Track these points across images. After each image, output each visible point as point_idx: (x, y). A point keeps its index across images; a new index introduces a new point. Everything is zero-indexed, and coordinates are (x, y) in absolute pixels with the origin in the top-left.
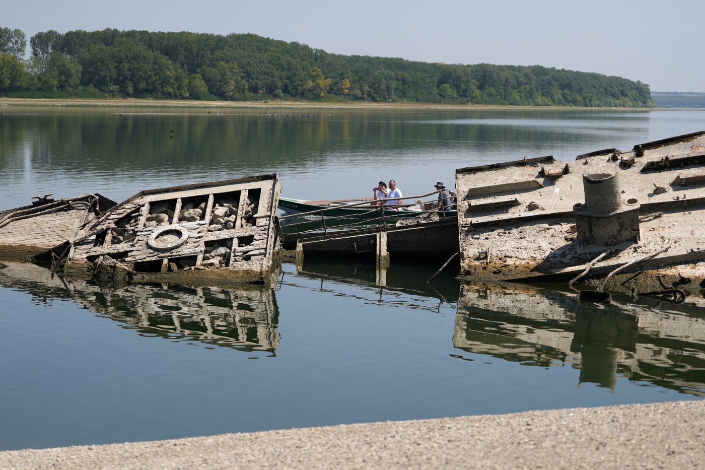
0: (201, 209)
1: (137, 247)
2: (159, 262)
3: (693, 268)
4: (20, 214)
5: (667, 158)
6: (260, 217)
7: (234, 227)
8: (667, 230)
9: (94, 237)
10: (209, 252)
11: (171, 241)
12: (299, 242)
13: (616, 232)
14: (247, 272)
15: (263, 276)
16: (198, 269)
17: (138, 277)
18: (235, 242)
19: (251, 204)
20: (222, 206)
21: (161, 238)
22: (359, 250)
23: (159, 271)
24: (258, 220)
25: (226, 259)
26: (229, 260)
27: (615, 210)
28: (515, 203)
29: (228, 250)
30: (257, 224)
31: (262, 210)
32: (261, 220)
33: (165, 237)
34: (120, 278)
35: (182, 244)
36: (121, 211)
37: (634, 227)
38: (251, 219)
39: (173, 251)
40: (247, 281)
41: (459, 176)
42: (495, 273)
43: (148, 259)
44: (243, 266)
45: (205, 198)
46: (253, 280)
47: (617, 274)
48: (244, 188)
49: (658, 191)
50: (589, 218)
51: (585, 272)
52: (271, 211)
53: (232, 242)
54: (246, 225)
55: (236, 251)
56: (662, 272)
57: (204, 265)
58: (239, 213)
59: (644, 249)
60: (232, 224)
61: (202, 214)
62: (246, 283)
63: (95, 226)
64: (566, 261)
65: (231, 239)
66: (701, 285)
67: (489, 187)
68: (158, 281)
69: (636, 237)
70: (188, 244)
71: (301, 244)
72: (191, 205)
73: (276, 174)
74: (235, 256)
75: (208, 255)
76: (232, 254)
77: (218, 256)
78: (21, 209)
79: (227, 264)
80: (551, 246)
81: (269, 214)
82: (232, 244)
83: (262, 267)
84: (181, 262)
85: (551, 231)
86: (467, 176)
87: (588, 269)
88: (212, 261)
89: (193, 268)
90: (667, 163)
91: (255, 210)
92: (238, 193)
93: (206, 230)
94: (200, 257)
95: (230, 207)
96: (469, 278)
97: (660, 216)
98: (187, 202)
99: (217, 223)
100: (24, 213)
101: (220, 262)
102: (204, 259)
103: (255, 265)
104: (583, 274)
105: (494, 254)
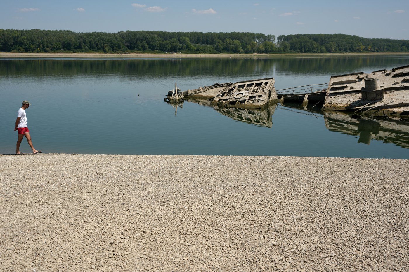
0: (251, 87)
1: (231, 97)
2: (236, 102)
3: (399, 109)
4: (211, 87)
5: (402, 73)
6: (265, 90)
7: (258, 92)
8: (395, 96)
9: (222, 94)
10: (250, 99)
13: (375, 97)
14: (257, 105)
15: (261, 107)
16: (245, 104)
17: (228, 106)
19: (265, 86)
20: (257, 86)
21: (238, 95)
22: (300, 99)
23: (235, 104)
26: (254, 102)
27: (374, 90)
28: (346, 87)
29: (254, 99)
30: (264, 92)
31: (267, 88)
33: (239, 95)
34: (223, 106)
35: (243, 97)
36: (230, 87)
37: (382, 95)
39: (240, 99)
40: (256, 108)
41: (332, 78)
42: (333, 108)
43: (233, 101)
45: (253, 84)
46: (258, 108)
47: (371, 110)
48: (264, 82)
49: (396, 83)
50: (366, 92)
51: (361, 109)
52: (269, 88)
54: (261, 92)
55: (256, 99)
56: (388, 110)
57: (247, 103)
58: (261, 88)
59: (384, 102)
61: (251, 89)
63: (223, 91)
64: (357, 105)
65: (256, 96)
66: (400, 114)
67: (339, 82)
68: (236, 107)
69: (382, 98)
71: (283, 98)
72: (249, 86)
73: (274, 78)
74: (256, 101)
77: (252, 100)
78: (211, 86)
80: (353, 100)
84: (242, 102)
85: (355, 96)
86: (335, 78)
87: (362, 108)
88: (250, 102)
90: (402, 74)
91: (265, 88)
92: (262, 83)
93: (250, 93)
94: (247, 101)
95: (259, 87)
96: (324, 109)
97: (394, 91)
98: (248, 85)
99: (254, 91)
100: (212, 87)
101: (252, 102)
102: (248, 101)
103: (260, 104)
104: (360, 109)
105: (335, 102)
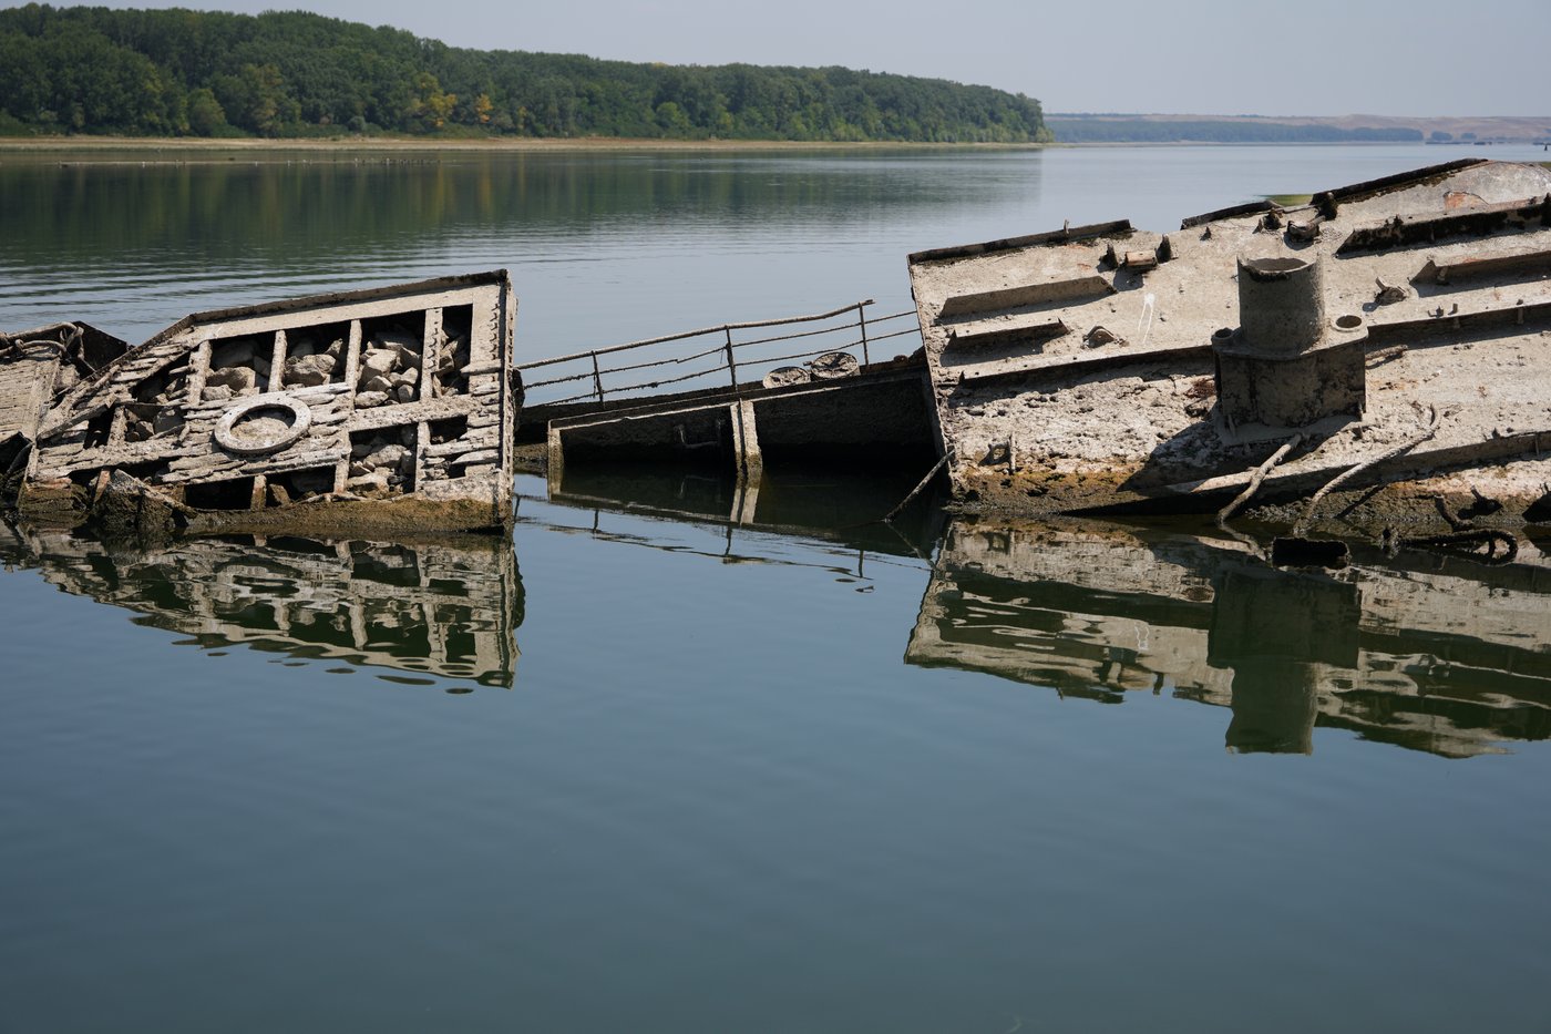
0: (333, 354)
1: (189, 448)
2: (246, 483)
3: (1502, 475)
5: (1398, 221)
6: (477, 373)
7: (417, 397)
8: (1422, 386)
9: (84, 426)
10: (361, 458)
11: (269, 432)
12: (553, 427)
13: (1312, 395)
14: (462, 505)
15: (502, 515)
16: (340, 499)
17: (197, 523)
18: (424, 433)
19: (449, 341)
20: (381, 346)
21: (244, 425)
22: (688, 442)
23: (247, 505)
24: (473, 380)
25: (404, 475)
26: (411, 475)
27: (1312, 343)
28: (1056, 331)
29: (408, 453)
30: (471, 389)
31: (481, 354)
32: (480, 378)
33: (255, 423)
34: (154, 525)
35: (298, 440)
36: (144, 363)
37: (1354, 382)
38: (454, 378)
39: (277, 456)
40: (463, 526)
41: (917, 269)
42: (1032, 493)
43: (218, 477)
44: (446, 490)
45: (342, 330)
46: (478, 523)
48: (433, 306)
49: (1386, 296)
50: (1251, 363)
51: (1250, 491)
52: (502, 356)
53: (416, 432)
54: (443, 393)
55: (428, 454)
56: (1431, 485)
57: (352, 489)
58: (427, 363)
59: (1377, 432)
60: (410, 390)
61: (335, 367)
62: (461, 531)
63: (85, 399)
64: (1197, 463)
65: (414, 426)
66: (1525, 515)
67: (992, 294)
68: (246, 529)
69: (1356, 405)
70: (312, 440)
71: (556, 432)
72: (308, 347)
73: (506, 272)
74: (427, 466)
75: (359, 463)
76: (420, 463)
77: (384, 465)
79: (409, 487)
80: (1155, 429)
81: (499, 365)
82: (416, 437)
83: (495, 492)
84: (297, 483)
85: (1150, 394)
86: (936, 270)
87: (1256, 483)
88: (369, 478)
89: (328, 497)
90: (1398, 232)
91: (463, 354)
92: (419, 316)
93: (351, 405)
95: (402, 351)
96: (975, 508)
97: (1399, 355)
98: (299, 339)
99: (375, 388)
101: (389, 482)
102: (352, 473)
103: (479, 488)
104: (1248, 493)
105: (1025, 448)
